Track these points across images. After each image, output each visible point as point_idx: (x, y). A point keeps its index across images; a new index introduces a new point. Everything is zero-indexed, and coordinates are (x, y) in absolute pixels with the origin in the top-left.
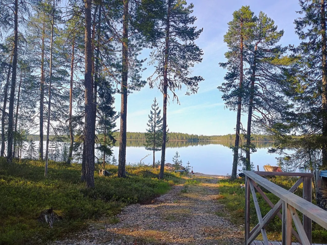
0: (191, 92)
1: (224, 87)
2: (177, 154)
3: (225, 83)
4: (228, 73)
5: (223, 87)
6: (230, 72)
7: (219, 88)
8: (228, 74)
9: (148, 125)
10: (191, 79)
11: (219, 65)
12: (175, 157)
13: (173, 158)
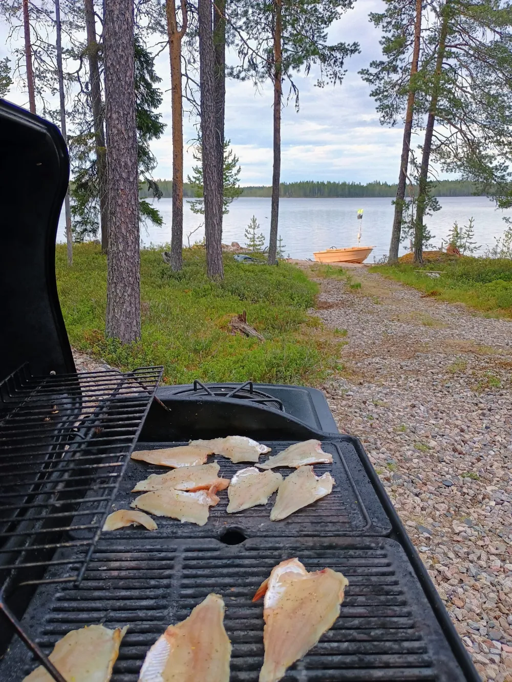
0: (326, 79)
1: (373, 71)
2: (254, 221)
3: (378, 62)
4: (384, 37)
5: (370, 72)
6: (389, 35)
7: (362, 74)
8: (384, 40)
9: (195, 157)
10: (332, 49)
11: (369, 18)
12: (249, 228)
13: (247, 231)
